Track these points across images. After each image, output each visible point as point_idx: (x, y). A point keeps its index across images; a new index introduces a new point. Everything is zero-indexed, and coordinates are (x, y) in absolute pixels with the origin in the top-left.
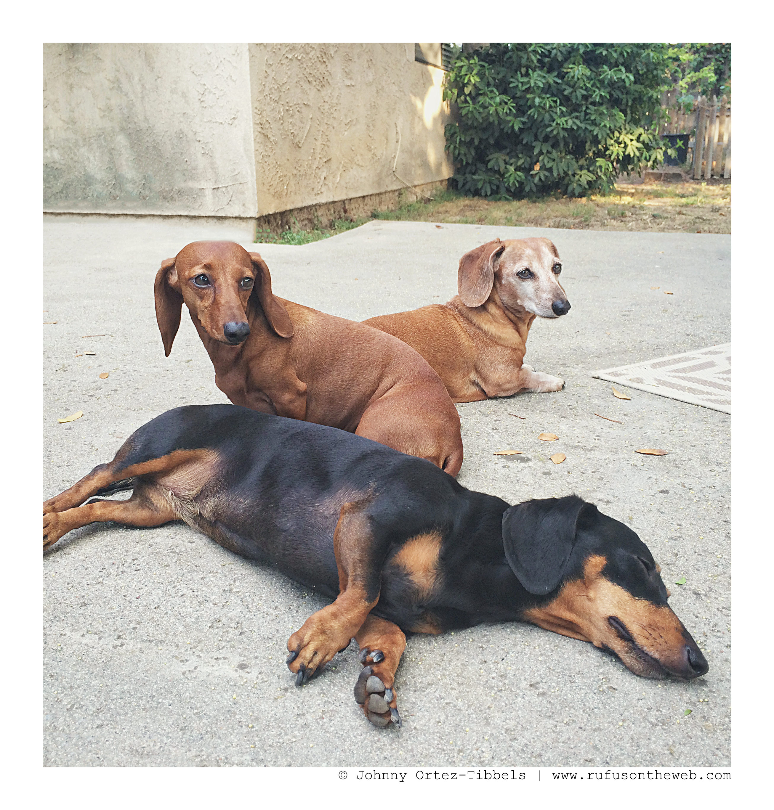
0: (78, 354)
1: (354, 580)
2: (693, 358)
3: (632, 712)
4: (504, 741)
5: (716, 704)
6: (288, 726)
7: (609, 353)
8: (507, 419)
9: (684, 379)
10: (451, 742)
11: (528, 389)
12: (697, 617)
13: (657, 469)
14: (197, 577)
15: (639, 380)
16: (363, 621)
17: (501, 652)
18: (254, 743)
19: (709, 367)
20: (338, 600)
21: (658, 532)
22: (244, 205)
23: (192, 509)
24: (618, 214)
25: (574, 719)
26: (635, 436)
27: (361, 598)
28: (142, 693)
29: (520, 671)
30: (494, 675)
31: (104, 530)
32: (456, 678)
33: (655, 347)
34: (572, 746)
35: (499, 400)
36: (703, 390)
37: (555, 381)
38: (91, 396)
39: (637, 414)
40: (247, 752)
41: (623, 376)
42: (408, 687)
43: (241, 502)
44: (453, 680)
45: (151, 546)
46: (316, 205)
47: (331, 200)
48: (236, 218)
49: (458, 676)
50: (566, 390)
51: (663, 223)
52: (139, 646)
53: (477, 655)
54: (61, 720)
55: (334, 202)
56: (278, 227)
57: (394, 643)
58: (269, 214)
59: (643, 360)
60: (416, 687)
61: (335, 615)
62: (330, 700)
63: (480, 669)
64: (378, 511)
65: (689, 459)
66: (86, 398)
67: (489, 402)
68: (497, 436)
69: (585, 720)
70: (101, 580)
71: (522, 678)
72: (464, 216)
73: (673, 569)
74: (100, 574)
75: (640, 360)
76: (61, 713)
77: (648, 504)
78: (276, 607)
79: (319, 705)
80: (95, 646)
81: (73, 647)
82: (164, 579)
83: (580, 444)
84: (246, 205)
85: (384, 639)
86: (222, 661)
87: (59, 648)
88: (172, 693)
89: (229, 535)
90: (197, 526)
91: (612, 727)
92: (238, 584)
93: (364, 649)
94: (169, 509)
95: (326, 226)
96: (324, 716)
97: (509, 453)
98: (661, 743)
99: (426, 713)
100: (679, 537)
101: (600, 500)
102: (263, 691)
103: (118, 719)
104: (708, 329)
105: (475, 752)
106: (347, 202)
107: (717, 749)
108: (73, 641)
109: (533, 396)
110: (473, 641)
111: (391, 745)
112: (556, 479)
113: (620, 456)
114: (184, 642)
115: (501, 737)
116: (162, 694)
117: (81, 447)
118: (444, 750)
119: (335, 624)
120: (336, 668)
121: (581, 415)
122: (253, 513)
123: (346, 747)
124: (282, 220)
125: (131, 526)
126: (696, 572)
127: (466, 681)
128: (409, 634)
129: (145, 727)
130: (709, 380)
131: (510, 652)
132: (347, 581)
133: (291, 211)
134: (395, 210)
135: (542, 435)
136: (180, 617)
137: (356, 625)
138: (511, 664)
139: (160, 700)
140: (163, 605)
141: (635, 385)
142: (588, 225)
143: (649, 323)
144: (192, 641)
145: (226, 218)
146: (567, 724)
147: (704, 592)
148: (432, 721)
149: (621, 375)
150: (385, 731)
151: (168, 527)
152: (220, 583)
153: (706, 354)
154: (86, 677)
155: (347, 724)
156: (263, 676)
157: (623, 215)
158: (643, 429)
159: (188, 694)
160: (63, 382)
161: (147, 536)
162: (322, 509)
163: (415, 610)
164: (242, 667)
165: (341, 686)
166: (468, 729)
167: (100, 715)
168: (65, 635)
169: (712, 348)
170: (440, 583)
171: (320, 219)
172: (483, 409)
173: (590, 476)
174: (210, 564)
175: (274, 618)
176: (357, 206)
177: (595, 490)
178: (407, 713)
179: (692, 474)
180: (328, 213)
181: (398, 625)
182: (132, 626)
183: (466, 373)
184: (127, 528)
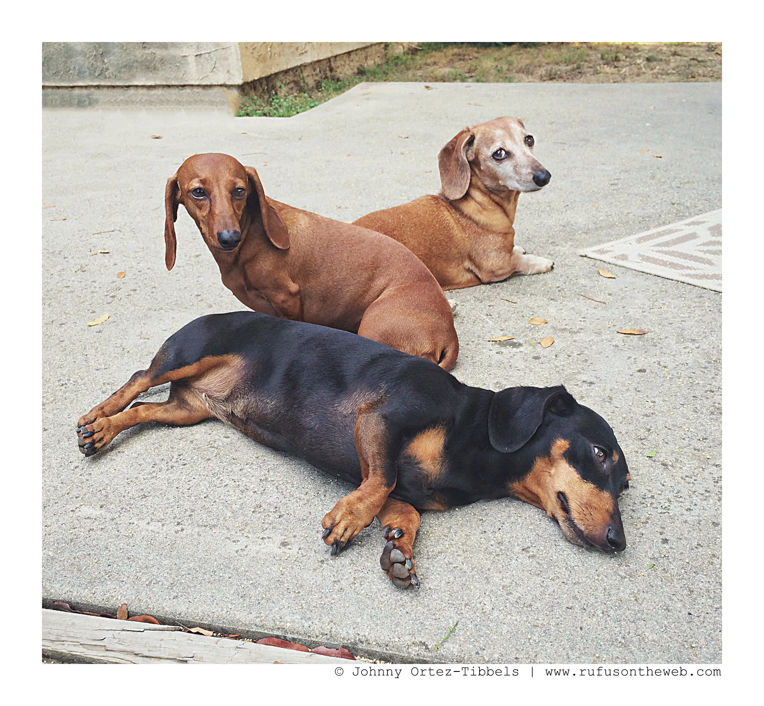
0: (93, 253)
1: (374, 469)
2: (677, 231)
3: (605, 568)
4: (501, 595)
5: (674, 558)
6: (327, 591)
7: (596, 228)
8: (499, 305)
9: (666, 253)
10: (459, 598)
11: (519, 272)
12: (663, 485)
13: (636, 349)
14: (236, 469)
15: (624, 257)
16: (383, 503)
17: (498, 523)
18: (302, 605)
19: (691, 239)
20: (362, 486)
21: (634, 409)
22: (228, 72)
23: (224, 408)
24: (612, 58)
25: (558, 575)
26: (618, 316)
27: (382, 484)
28: (205, 569)
29: (514, 539)
30: (492, 542)
31: (148, 429)
32: (461, 547)
33: (641, 219)
34: (556, 597)
35: (493, 285)
36: (684, 264)
37: (544, 263)
38: (113, 297)
39: (620, 293)
40: (297, 613)
41: (609, 253)
42: (422, 555)
43: (268, 403)
44: (459, 548)
45: (192, 442)
46: (301, 65)
47: (316, 59)
48: (221, 86)
49: (462, 545)
50: (555, 271)
51: (658, 67)
52: (197, 531)
53: (478, 527)
54: (143, 594)
55: (319, 61)
56: (265, 94)
57: (410, 521)
58: (254, 80)
59: (629, 234)
60: (429, 555)
61: (360, 499)
62: (359, 569)
63: (481, 538)
64: (390, 410)
65: (666, 337)
66: (110, 300)
67: (483, 287)
68: (490, 322)
69: (567, 576)
70: (154, 474)
71: (516, 544)
72: (452, 67)
73: (646, 443)
74: (153, 469)
75: (626, 234)
76: (142, 588)
77: (626, 383)
78: (307, 493)
79: (350, 573)
80: (160, 532)
81: (142, 534)
82: (208, 471)
83: (567, 327)
84: (231, 71)
85: (402, 518)
86: (267, 540)
87: (131, 535)
88: (230, 568)
89: (260, 431)
90: (230, 423)
91: (589, 580)
92: (271, 474)
93: (386, 527)
94: (204, 408)
95: (313, 87)
96: (355, 582)
97: (503, 339)
98: (628, 592)
99: (438, 576)
100: (652, 413)
101: (584, 382)
102: (304, 564)
103: (189, 591)
104: (693, 196)
105: (478, 605)
106: (332, 60)
107: (673, 595)
108: (141, 528)
109: (524, 278)
110: (475, 514)
111: (411, 602)
112: (545, 363)
113: (604, 337)
114: (233, 526)
115: (499, 592)
116: (221, 569)
117: (114, 350)
118: (454, 604)
119: (361, 506)
120: (361, 542)
121: (569, 297)
122: (280, 413)
123: (375, 606)
124: (267, 85)
125: (172, 425)
126: (665, 445)
127: (469, 548)
128: (421, 511)
129: (213, 597)
130: (690, 253)
131: (506, 523)
132: (368, 470)
133: (276, 74)
134: (381, 65)
135: (532, 319)
136: (227, 505)
137: (378, 507)
138: (507, 533)
139: (221, 574)
140: (211, 495)
141: (620, 262)
142: (580, 73)
143: (636, 192)
144: (240, 524)
145: (211, 86)
146: (553, 580)
147: (670, 463)
148: (443, 582)
149: (607, 252)
150: (405, 591)
151: (205, 424)
152: (257, 474)
153: (689, 225)
154: (157, 557)
155: (374, 587)
156: (302, 551)
157: (617, 59)
158: (626, 308)
159: (243, 568)
160: (83, 284)
161: (187, 433)
162: (341, 409)
163: (426, 492)
164: (284, 544)
165: (367, 557)
166: (472, 587)
167: (174, 589)
168: (133, 523)
169: (695, 218)
170: (445, 469)
171: (306, 81)
172: (477, 295)
173: (576, 359)
174: (246, 457)
175: (306, 502)
176: (343, 63)
177: (580, 373)
178: (422, 577)
179: (668, 352)
180: (314, 73)
181: (413, 505)
182: (188, 513)
183: (460, 263)
184: (168, 427)
